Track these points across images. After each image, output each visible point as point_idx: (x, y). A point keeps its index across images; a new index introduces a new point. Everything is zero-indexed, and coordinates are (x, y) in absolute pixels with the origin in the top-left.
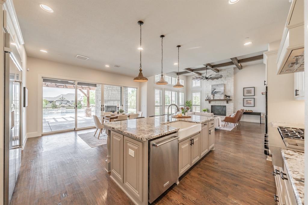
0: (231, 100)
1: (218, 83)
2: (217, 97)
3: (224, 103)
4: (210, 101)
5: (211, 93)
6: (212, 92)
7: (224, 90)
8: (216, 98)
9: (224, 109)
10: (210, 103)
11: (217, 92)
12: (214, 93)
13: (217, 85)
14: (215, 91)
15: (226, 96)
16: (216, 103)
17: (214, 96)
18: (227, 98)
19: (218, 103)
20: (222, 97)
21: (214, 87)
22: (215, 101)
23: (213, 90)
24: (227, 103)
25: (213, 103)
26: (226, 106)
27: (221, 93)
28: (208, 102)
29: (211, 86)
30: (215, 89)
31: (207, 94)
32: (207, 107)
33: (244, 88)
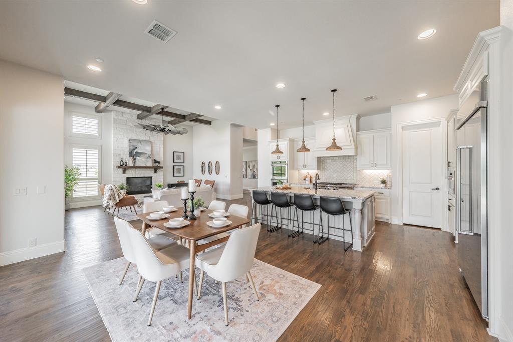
0: (162, 167)
1: (139, 138)
2: (140, 161)
3: (149, 173)
4: (124, 167)
5: (129, 153)
6: (131, 153)
7: (152, 150)
8: (138, 164)
9: (148, 183)
10: (124, 172)
11: (140, 153)
12: (133, 154)
13: (140, 141)
14: (136, 151)
15: (156, 162)
16: (137, 172)
17: (134, 159)
18: (157, 164)
19: (140, 172)
20: (150, 164)
21: (135, 144)
23: (132, 148)
24: (155, 172)
25: (131, 173)
26: (151, 178)
27: (147, 155)
28: (121, 170)
29: (126, 141)
30: (137, 148)
31: (119, 155)
32: (118, 180)
33: (174, 152)
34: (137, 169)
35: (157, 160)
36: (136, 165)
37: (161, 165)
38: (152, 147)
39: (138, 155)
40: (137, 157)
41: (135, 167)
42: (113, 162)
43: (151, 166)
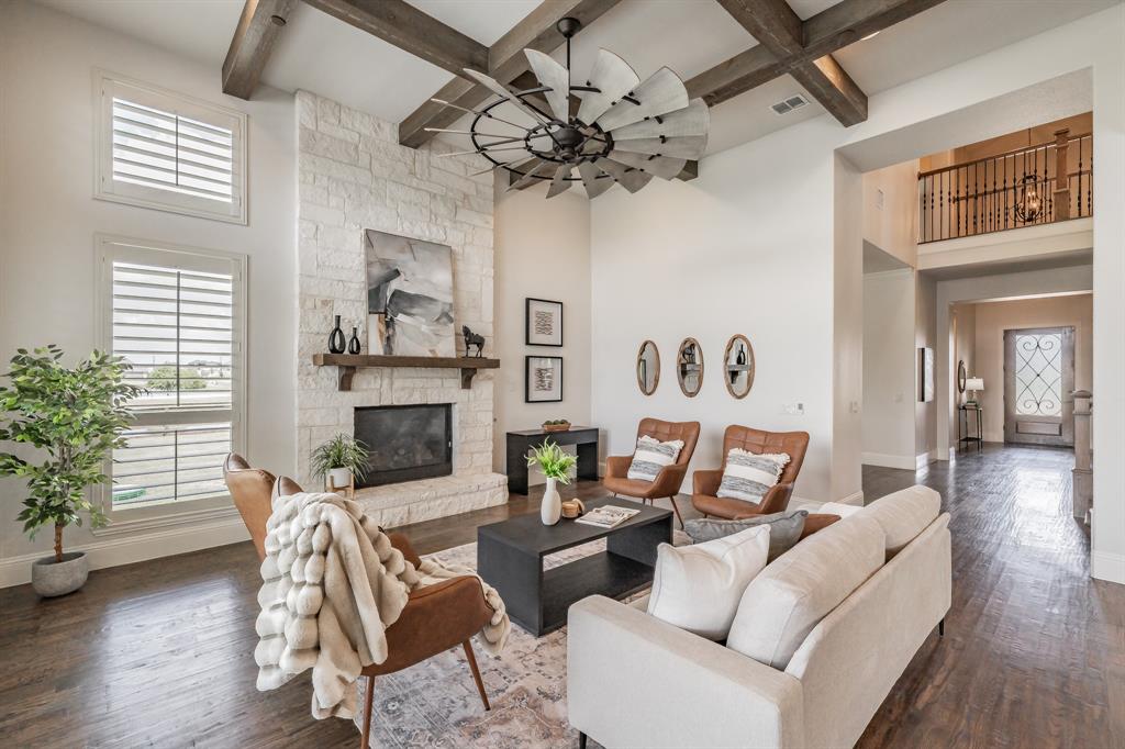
0: (495, 364)
1: (407, 229)
2: (417, 335)
3: (439, 388)
4: (345, 359)
5: (364, 296)
6: (374, 295)
7: (455, 287)
8: (405, 346)
9: (437, 428)
10: (345, 384)
11: (414, 300)
12: (385, 301)
13: (410, 244)
14: (394, 285)
16: (398, 383)
17: (389, 324)
19: (409, 383)
20: (447, 348)
21: (390, 254)
22: (387, 371)
23: (377, 271)
24: (467, 384)
25: (375, 389)
26: (448, 407)
27: (437, 309)
28: (332, 374)
29: (356, 242)
30: (397, 273)
31: (325, 303)
32: (318, 421)
33: (528, 300)
35: (474, 330)
36: (398, 352)
38: (454, 275)
39: (404, 304)
40: (401, 317)
41: (391, 361)
42: (299, 337)
43: (453, 355)
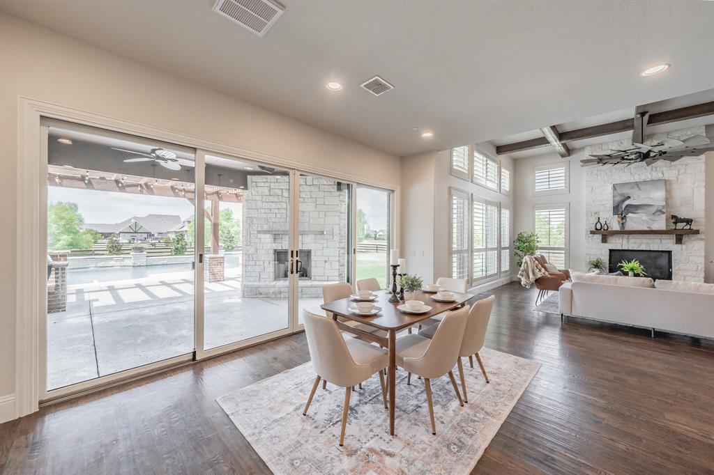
0: (697, 232)
1: (637, 179)
2: (636, 221)
3: (667, 244)
4: (605, 234)
5: (612, 209)
6: (616, 209)
7: (667, 199)
8: (630, 226)
9: (663, 261)
10: (604, 240)
11: (637, 207)
12: (621, 209)
13: (637, 184)
14: (627, 202)
15: (677, 220)
17: (623, 218)
18: (680, 226)
19: (639, 241)
20: (660, 224)
21: (626, 191)
22: (626, 236)
23: (618, 199)
24: (679, 240)
25: (618, 243)
26: (669, 253)
27: (654, 209)
28: (598, 237)
29: (609, 189)
30: (629, 197)
31: (596, 213)
32: (593, 253)
34: (631, 236)
35: (682, 215)
36: (628, 229)
37: (694, 227)
38: (668, 191)
39: (632, 209)
40: (630, 215)
41: (623, 232)
42: (586, 224)
43: (664, 228)
